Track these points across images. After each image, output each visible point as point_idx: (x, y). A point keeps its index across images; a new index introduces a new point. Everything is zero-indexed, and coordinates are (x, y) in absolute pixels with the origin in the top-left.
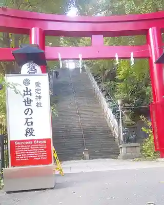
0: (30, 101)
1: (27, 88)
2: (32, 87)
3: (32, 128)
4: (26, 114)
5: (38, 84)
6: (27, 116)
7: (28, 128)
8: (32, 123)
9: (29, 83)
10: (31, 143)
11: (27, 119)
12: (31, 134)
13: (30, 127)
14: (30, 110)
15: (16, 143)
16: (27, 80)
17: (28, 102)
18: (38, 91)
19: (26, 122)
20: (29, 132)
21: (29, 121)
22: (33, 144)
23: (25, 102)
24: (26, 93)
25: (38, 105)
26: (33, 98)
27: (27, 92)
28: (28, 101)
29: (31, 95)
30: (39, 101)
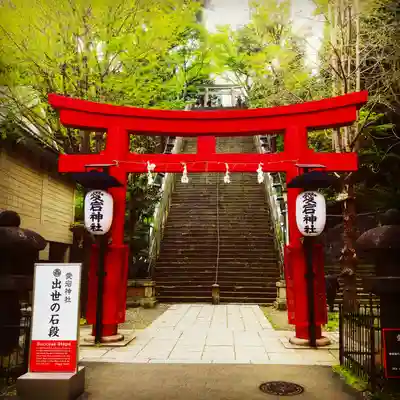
0: (59, 295)
1: (57, 280)
2: (62, 278)
3: (57, 328)
4: (52, 310)
5: (69, 275)
6: (54, 313)
7: (52, 327)
8: (58, 321)
9: (59, 274)
10: (55, 344)
11: (53, 316)
12: (55, 335)
13: (55, 326)
14: (57, 306)
15: (38, 344)
16: (57, 270)
17: (56, 296)
18: (69, 284)
19: (52, 320)
20: (54, 331)
21: (55, 318)
22: (56, 346)
23: (53, 295)
24: (55, 286)
25: (67, 300)
26: (61, 291)
27: (57, 284)
29: (60, 287)
30: (68, 296)
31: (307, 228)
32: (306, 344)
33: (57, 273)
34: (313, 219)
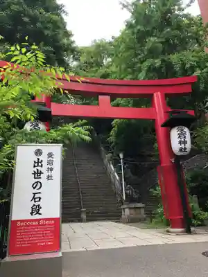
0: (41, 173)
1: (38, 159)
2: (44, 158)
3: (39, 205)
4: (34, 188)
5: (50, 155)
6: (36, 191)
7: (34, 205)
8: (40, 198)
9: (41, 153)
10: (37, 223)
11: (34, 194)
12: (38, 213)
13: (36, 204)
14: (39, 184)
15: (19, 224)
16: (39, 150)
18: (50, 163)
19: (34, 198)
20: (36, 210)
21: (37, 196)
22: (39, 225)
23: (35, 173)
24: (36, 165)
25: (49, 178)
26: (44, 169)
27: (38, 163)
28: (38, 173)
29: (42, 166)
30: (50, 174)
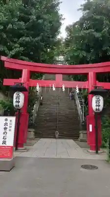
2: (8, 122)
5: (11, 121)
6: (4, 135)
10: (4, 147)
17: (5, 129)
18: (11, 124)
19: (4, 138)
23: (4, 128)
26: (8, 127)
27: (6, 124)
30: (10, 129)
31: (97, 109)
32: (94, 153)
33: (6, 120)
34: (99, 106)
